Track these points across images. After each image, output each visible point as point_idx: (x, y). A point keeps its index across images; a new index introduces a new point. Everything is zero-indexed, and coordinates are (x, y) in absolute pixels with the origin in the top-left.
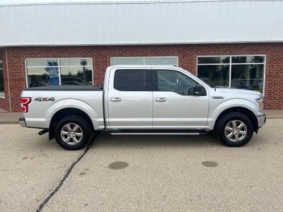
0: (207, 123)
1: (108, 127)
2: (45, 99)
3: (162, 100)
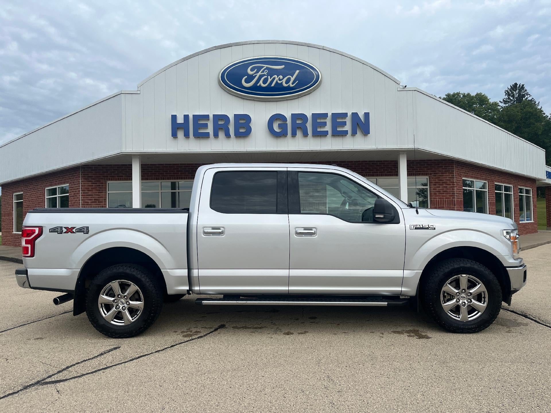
0: (402, 281)
1: (197, 288)
2: (70, 230)
3: (309, 232)
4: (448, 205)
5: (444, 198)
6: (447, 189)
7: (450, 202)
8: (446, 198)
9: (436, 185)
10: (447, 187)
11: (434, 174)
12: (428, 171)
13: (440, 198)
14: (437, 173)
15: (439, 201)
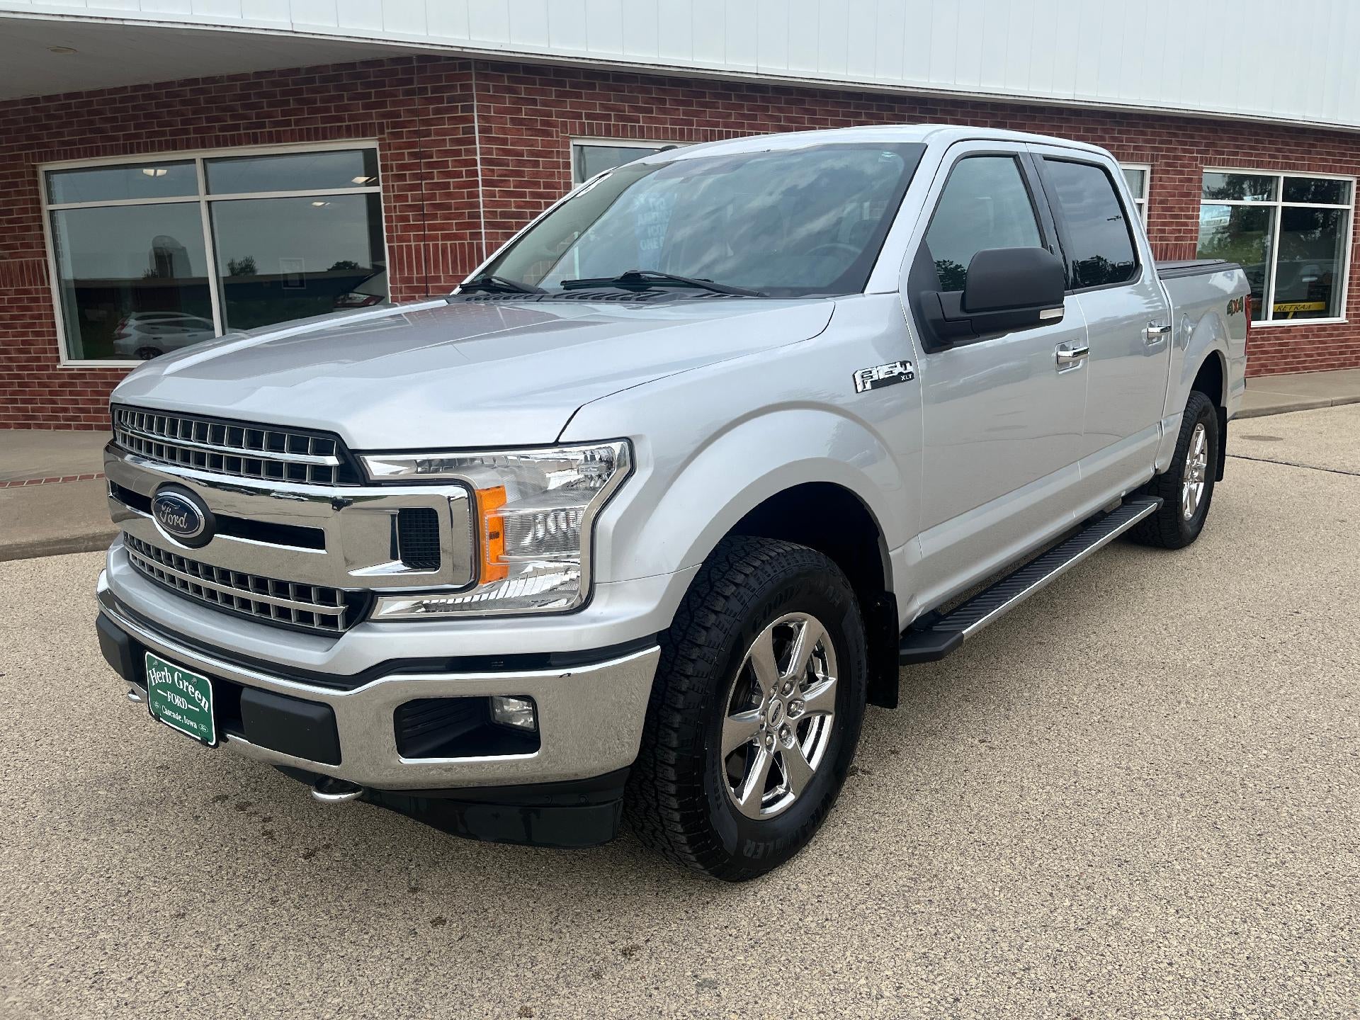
4: (455, 268)
5: (435, 238)
6: (449, 195)
7: (462, 253)
8: (445, 237)
9: (402, 177)
10: (447, 185)
11: (395, 125)
12: (370, 116)
13: (424, 238)
14: (403, 124)
15: (418, 249)
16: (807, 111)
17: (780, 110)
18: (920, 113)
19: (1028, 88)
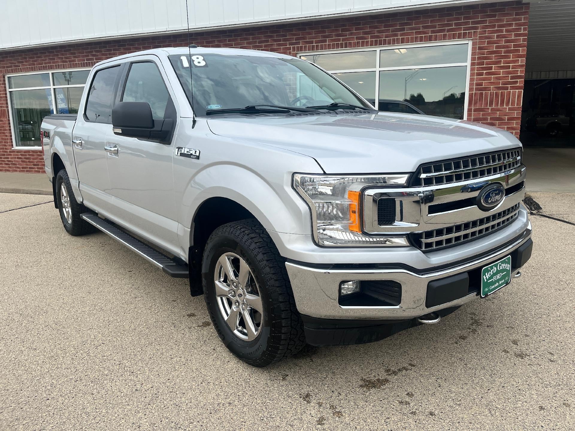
0: (178, 239)
16: (72, 54)
17: (62, 54)
18: (118, 47)
19: (143, 29)
